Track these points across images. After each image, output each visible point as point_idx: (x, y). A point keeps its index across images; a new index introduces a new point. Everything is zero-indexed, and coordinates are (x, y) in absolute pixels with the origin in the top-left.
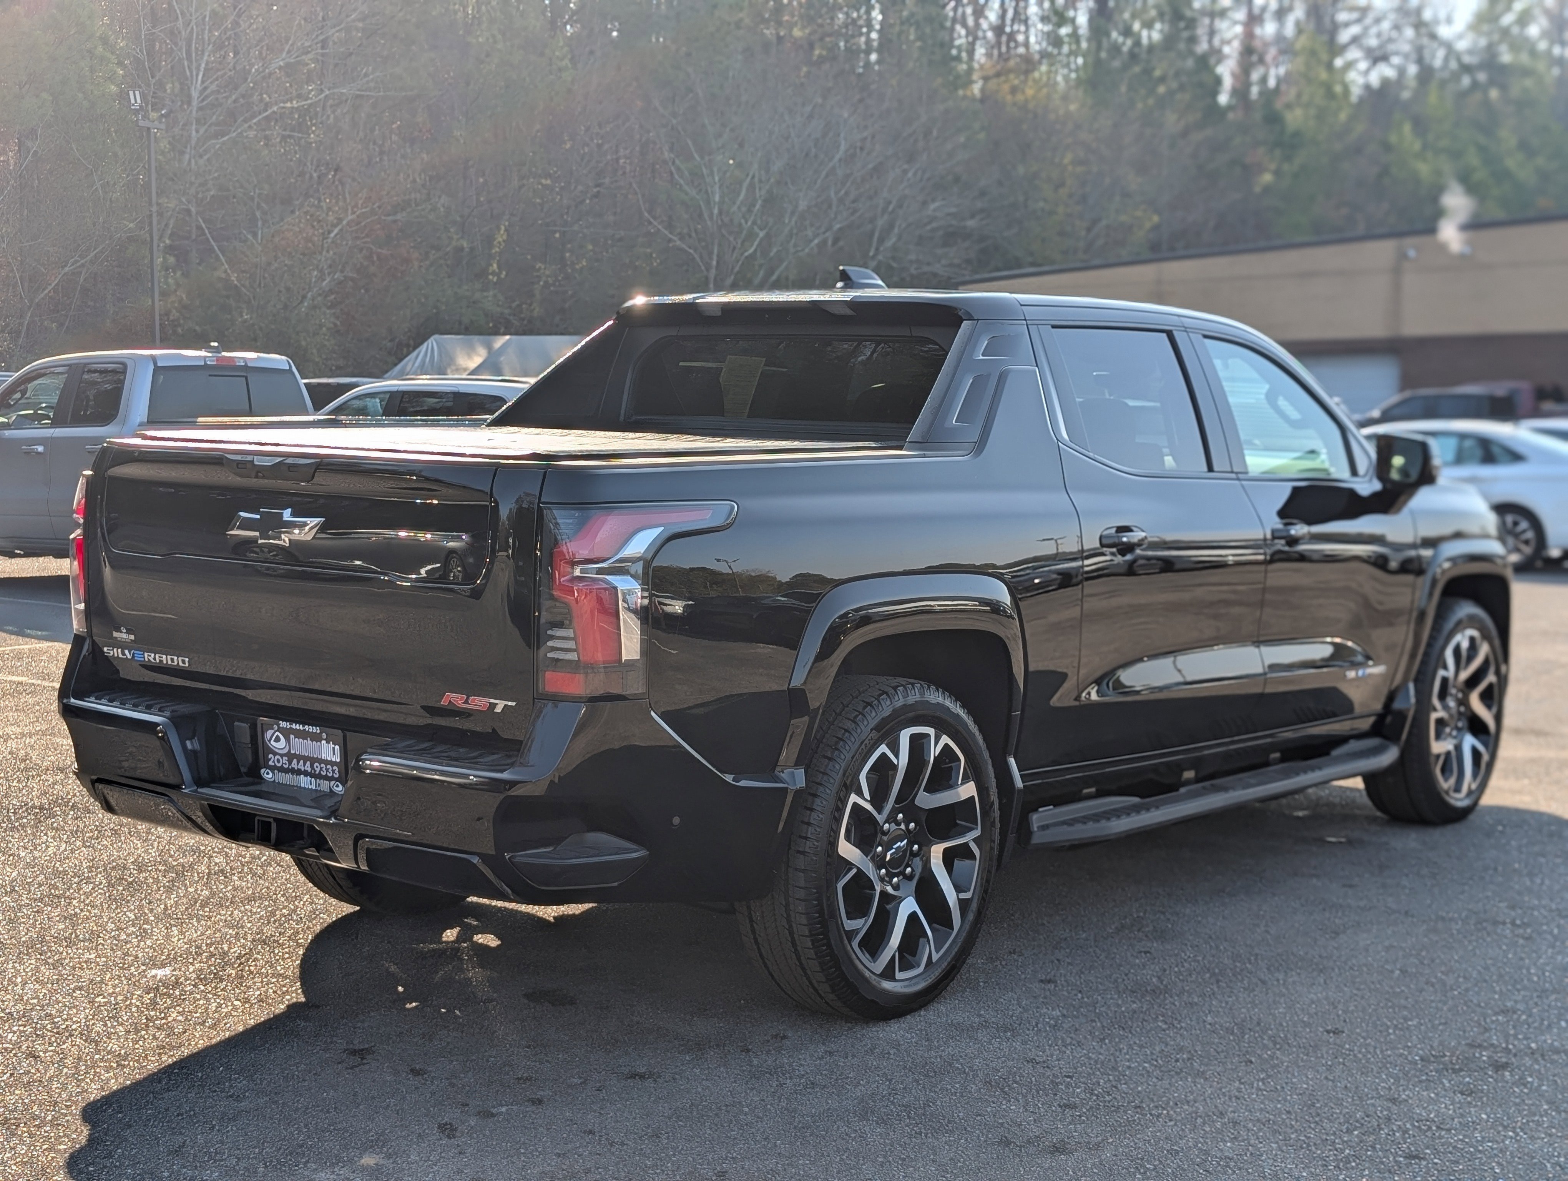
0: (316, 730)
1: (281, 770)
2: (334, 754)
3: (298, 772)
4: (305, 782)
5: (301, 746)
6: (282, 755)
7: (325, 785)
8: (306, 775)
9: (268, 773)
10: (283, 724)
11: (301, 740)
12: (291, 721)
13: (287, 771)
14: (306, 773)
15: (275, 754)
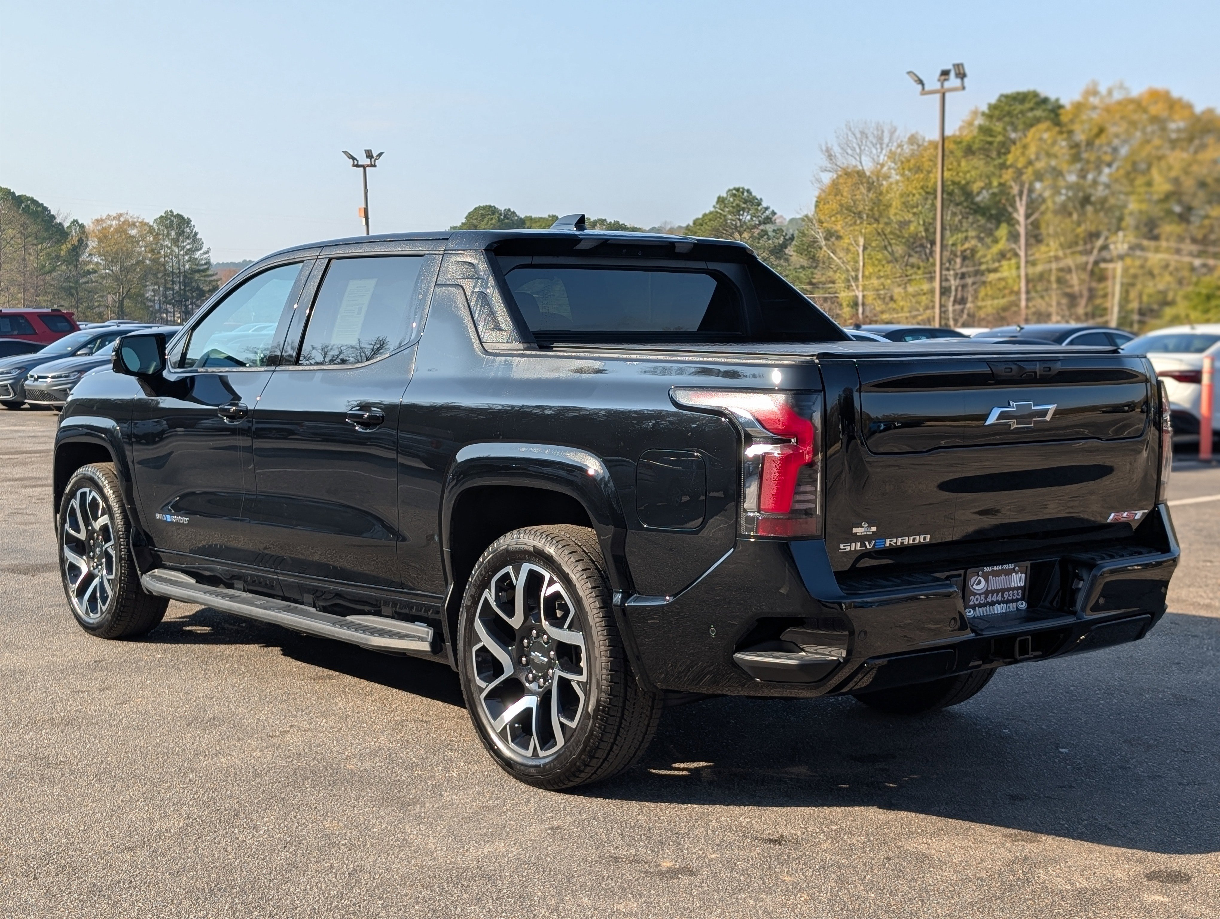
0: (1011, 566)
1: (980, 606)
2: (1020, 581)
3: (993, 604)
4: (999, 609)
5: (997, 583)
6: (980, 595)
7: (1013, 606)
8: (999, 604)
9: (970, 612)
10: (987, 569)
11: (997, 578)
12: (992, 565)
13: (984, 605)
14: (999, 603)
15: (975, 594)
